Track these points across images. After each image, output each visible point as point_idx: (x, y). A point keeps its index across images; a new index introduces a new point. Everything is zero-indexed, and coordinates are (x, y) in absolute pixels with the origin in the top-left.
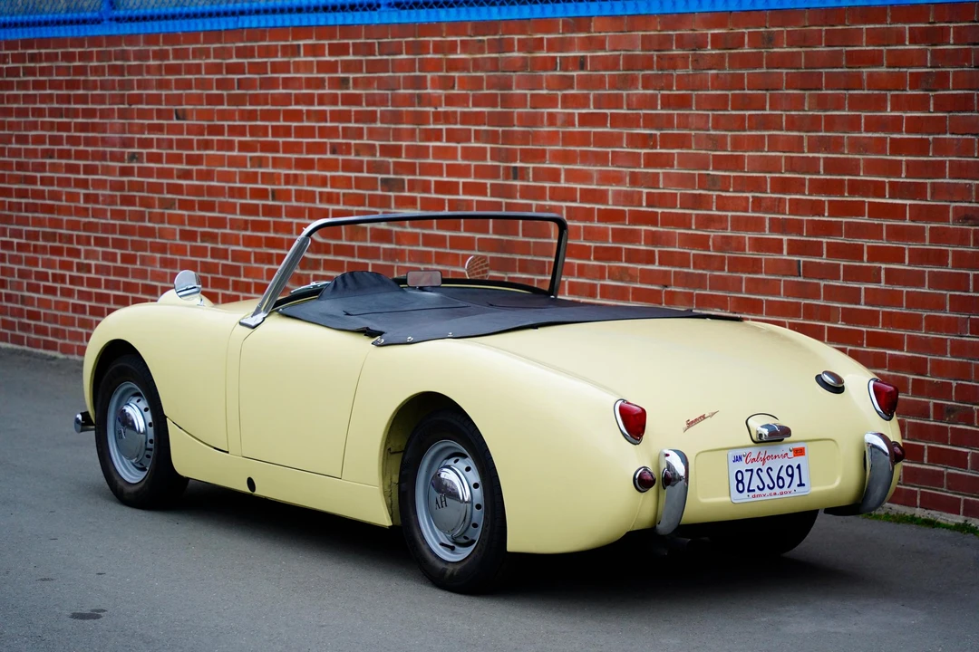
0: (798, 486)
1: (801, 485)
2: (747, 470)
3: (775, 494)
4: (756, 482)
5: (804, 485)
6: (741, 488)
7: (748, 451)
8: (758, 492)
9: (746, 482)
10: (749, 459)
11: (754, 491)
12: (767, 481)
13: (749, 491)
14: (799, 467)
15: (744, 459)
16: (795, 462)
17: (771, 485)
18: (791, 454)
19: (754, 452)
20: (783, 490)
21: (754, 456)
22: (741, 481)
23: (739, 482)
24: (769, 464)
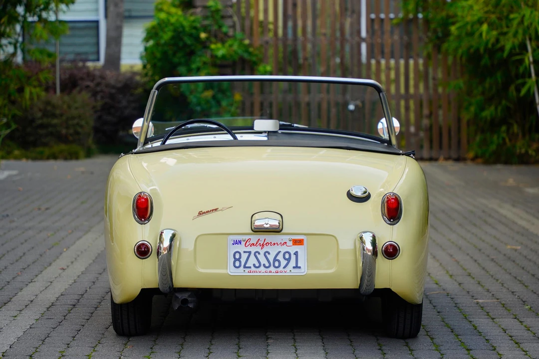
0: (294, 268)
1: (297, 267)
2: (244, 252)
3: (270, 272)
4: (252, 261)
5: (300, 268)
6: (237, 264)
7: (247, 237)
8: (253, 269)
9: (243, 261)
10: (248, 243)
11: (250, 267)
12: (263, 261)
13: (245, 267)
14: (296, 254)
15: (243, 243)
16: (293, 249)
17: (267, 265)
18: (291, 243)
19: (254, 238)
20: (279, 270)
21: (254, 241)
22: (239, 260)
23: (236, 260)
24: (266, 249)
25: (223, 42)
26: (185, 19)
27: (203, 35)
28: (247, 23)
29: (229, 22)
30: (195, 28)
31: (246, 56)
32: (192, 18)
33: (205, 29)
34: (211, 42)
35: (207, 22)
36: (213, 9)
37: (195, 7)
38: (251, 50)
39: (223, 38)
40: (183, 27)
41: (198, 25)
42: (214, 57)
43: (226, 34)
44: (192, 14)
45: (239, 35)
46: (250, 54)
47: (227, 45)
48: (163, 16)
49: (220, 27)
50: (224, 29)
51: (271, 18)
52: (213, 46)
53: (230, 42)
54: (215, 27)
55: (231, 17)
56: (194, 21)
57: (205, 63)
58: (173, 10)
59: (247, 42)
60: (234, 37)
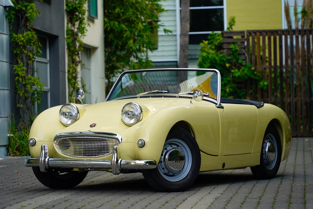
25: (239, 69)
26: (217, 55)
27: (227, 65)
28: (253, 58)
29: (243, 57)
30: (223, 61)
31: (252, 76)
32: (221, 55)
33: (229, 61)
34: (232, 69)
35: (230, 57)
36: (233, 50)
37: (223, 49)
38: (255, 73)
39: (239, 66)
40: (215, 60)
41: (225, 59)
42: (234, 77)
43: (241, 65)
44: (221, 53)
45: (248, 64)
46: (255, 75)
47: (241, 70)
48: (204, 54)
49: (237, 60)
50: (240, 61)
51: (267, 55)
52: (233, 71)
53: (243, 68)
54: (235, 60)
55: (244, 54)
56: (222, 57)
57: (229, 81)
58: (211, 51)
59: (253, 68)
60: (245, 66)
